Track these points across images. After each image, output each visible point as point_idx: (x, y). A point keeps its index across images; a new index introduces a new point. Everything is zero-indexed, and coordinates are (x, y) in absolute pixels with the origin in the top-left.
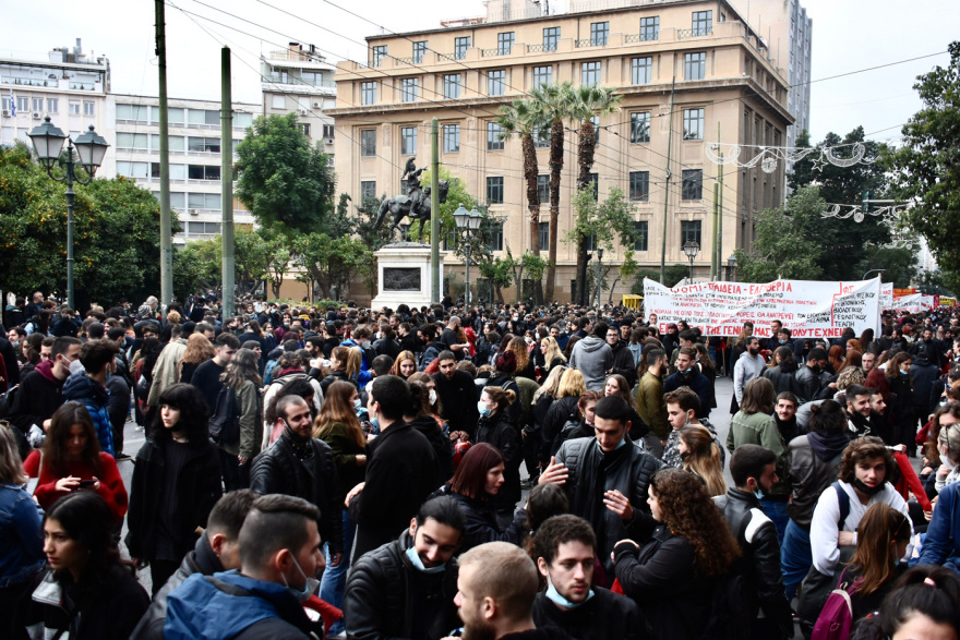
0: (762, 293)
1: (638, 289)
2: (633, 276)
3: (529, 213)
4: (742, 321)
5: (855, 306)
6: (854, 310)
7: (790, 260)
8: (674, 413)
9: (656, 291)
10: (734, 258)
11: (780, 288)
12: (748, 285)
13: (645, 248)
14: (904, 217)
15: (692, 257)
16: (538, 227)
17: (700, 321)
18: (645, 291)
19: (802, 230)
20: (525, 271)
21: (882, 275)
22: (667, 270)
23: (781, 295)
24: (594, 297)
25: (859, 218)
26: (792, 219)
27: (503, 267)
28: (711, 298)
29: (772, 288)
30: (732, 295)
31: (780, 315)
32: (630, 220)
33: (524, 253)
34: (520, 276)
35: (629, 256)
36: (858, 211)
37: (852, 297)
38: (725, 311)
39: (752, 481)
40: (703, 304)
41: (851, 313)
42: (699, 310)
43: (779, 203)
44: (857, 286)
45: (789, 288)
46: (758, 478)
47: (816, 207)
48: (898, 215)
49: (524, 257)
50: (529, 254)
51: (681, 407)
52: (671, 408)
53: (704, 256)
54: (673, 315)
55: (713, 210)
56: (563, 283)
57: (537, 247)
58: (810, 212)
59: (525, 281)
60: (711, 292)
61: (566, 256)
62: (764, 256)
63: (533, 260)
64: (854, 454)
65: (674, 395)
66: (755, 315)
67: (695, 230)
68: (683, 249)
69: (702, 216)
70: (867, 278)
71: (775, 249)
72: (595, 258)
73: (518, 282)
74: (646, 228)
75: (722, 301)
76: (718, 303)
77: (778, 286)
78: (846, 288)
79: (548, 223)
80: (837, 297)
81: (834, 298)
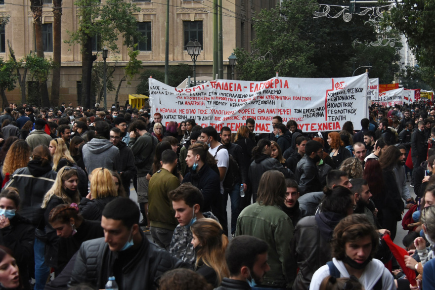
0: (262, 90)
1: (144, 89)
2: (138, 76)
3: (31, 14)
4: (243, 118)
5: (347, 101)
6: (345, 105)
7: (286, 58)
8: (180, 210)
9: (161, 91)
10: (235, 57)
11: (278, 85)
12: (248, 83)
13: (149, 49)
14: (387, 17)
15: (194, 56)
16: (41, 28)
17: (204, 119)
18: (151, 91)
19: (297, 29)
20: (29, 73)
21: (368, 71)
22: (171, 70)
23: (279, 92)
24: (100, 99)
25: (347, 18)
26: (286, 19)
27: (6, 70)
28: (213, 96)
29: (271, 85)
30: (234, 92)
31: (279, 110)
32: (133, 21)
33: (28, 54)
34: (24, 78)
35: (133, 56)
36: (346, 11)
37: (343, 92)
38: (227, 108)
39: (245, 271)
40: (206, 102)
41: (343, 108)
42: (203, 108)
43: (275, 4)
44: (348, 82)
45: (286, 85)
46: (251, 268)
47: (309, 7)
48: (381, 15)
49: (28, 59)
50: (32, 56)
51: (187, 203)
52: (175, 205)
53: (206, 56)
54: (178, 114)
55: (213, 11)
56: (69, 84)
57: (42, 47)
58: (303, 12)
59: (30, 83)
60: (213, 90)
61: (71, 57)
62: (263, 54)
63: (37, 61)
64: (344, 234)
65: (179, 193)
66: (256, 111)
67: (197, 30)
68: (186, 49)
69: (204, 16)
70: (356, 75)
71: (272, 48)
72: (100, 59)
73: (22, 84)
74: (149, 28)
75: (224, 99)
76: (220, 101)
77: (276, 83)
78: (337, 84)
79: (51, 24)
80: (329, 93)
81: (327, 94)
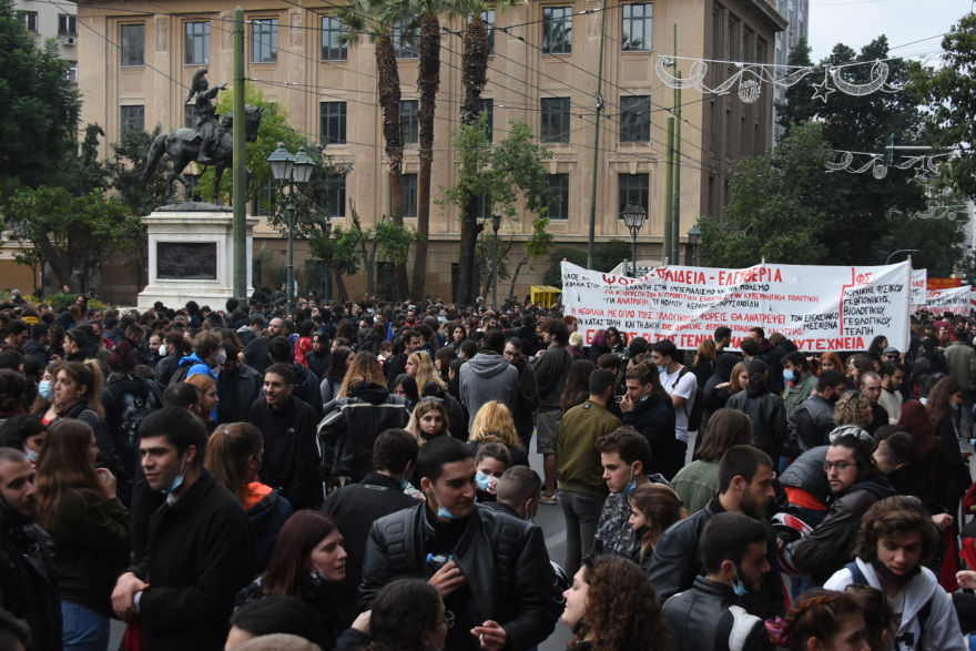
0: (738, 285)
1: (554, 278)
2: (546, 257)
3: (387, 159)
4: (708, 327)
5: (875, 305)
6: (872, 310)
7: (780, 234)
8: (612, 467)
9: (581, 281)
10: (698, 232)
11: (765, 277)
12: (715, 271)
13: (565, 215)
14: (945, 172)
15: (634, 228)
16: (400, 181)
17: (648, 326)
18: (564, 281)
19: (798, 190)
20: (380, 248)
21: (912, 258)
22: (598, 249)
23: (766, 288)
24: (487, 291)
25: (880, 173)
26: (782, 173)
27: (346, 243)
28: (661, 290)
29: (753, 277)
30: (693, 286)
31: (765, 317)
32: (540, 172)
33: (379, 220)
34: (373, 256)
35: (540, 226)
36: (878, 162)
37: (870, 290)
38: (682, 310)
39: (728, 568)
40: (650, 300)
41: (869, 315)
42: (645, 308)
43: (763, 149)
44: (877, 273)
45: (778, 276)
46: (738, 564)
47: (818, 154)
48: (936, 169)
49: (378, 227)
50: (386, 223)
51: (622, 458)
52: (605, 459)
53: (653, 229)
54: (606, 316)
55: (666, 158)
56: (440, 268)
57: (399, 212)
58: (809, 162)
59: (380, 265)
60: (661, 281)
61: (444, 226)
62: (742, 228)
63: (392, 231)
64: (876, 524)
65: (612, 440)
66: (728, 317)
67: (640, 187)
68: (621, 217)
69: (651, 167)
70: (891, 262)
71: (758, 218)
72: (488, 229)
73: (369, 266)
74: (566, 184)
75: (678, 296)
76: (671, 299)
77: (761, 274)
78: (861, 275)
79: (416, 175)
80: (847, 289)
81: (844, 293)
